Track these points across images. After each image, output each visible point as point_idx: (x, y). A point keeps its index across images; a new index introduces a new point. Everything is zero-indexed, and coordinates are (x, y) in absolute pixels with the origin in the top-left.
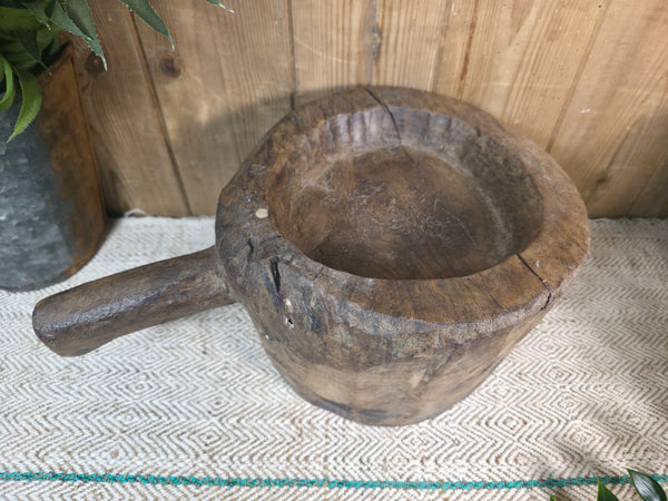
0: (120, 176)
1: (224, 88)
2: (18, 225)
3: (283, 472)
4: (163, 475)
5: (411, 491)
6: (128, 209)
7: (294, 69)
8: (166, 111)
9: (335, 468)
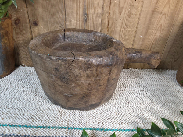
0: (20, 54)
3: (55, 125)
4: (17, 125)
5: (95, 131)
9: (71, 124)
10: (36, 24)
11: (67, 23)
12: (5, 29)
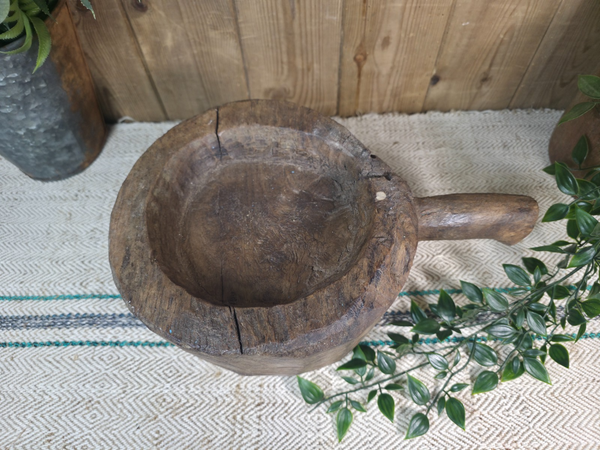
1: (182, 18)
2: (45, 132)
6: (120, 117)
8: (140, 39)
10: (141, 6)
12: (60, 46)
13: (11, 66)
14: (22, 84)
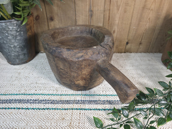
0: (39, 43)
1: (62, 23)
3: (73, 93)
4: (47, 94)
5: (100, 96)
6: (40, 51)
7: (76, 19)
10: (52, 19)
11: (77, 18)
12: (29, 25)
13: (15, 25)
14: (17, 31)
